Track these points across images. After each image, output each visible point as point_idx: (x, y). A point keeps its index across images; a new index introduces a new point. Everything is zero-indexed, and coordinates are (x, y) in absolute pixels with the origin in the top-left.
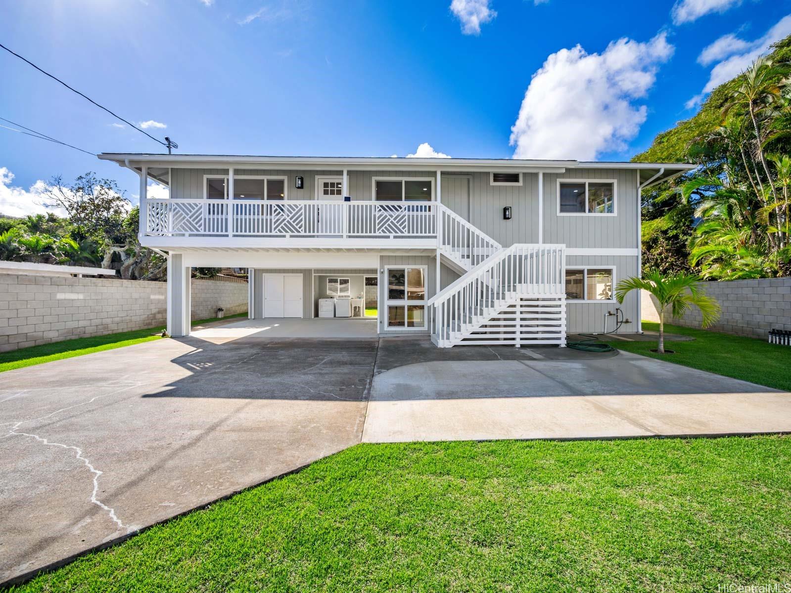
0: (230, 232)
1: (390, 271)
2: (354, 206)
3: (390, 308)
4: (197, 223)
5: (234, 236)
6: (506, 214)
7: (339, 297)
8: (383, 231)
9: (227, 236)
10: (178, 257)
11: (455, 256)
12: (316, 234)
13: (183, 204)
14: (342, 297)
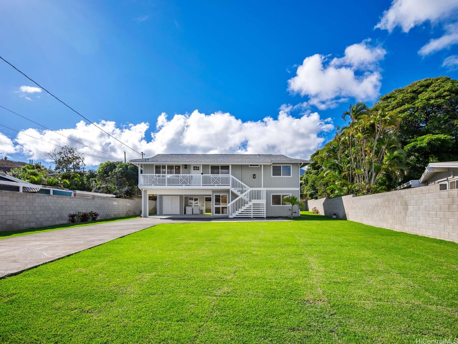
0: (166, 184)
1: (216, 196)
2: (204, 176)
3: (216, 208)
4: (156, 181)
5: (167, 185)
6: (254, 176)
7: (194, 206)
8: (213, 184)
9: (165, 185)
10: (145, 191)
11: (235, 191)
12: (191, 184)
13: (152, 175)
14: (196, 205)
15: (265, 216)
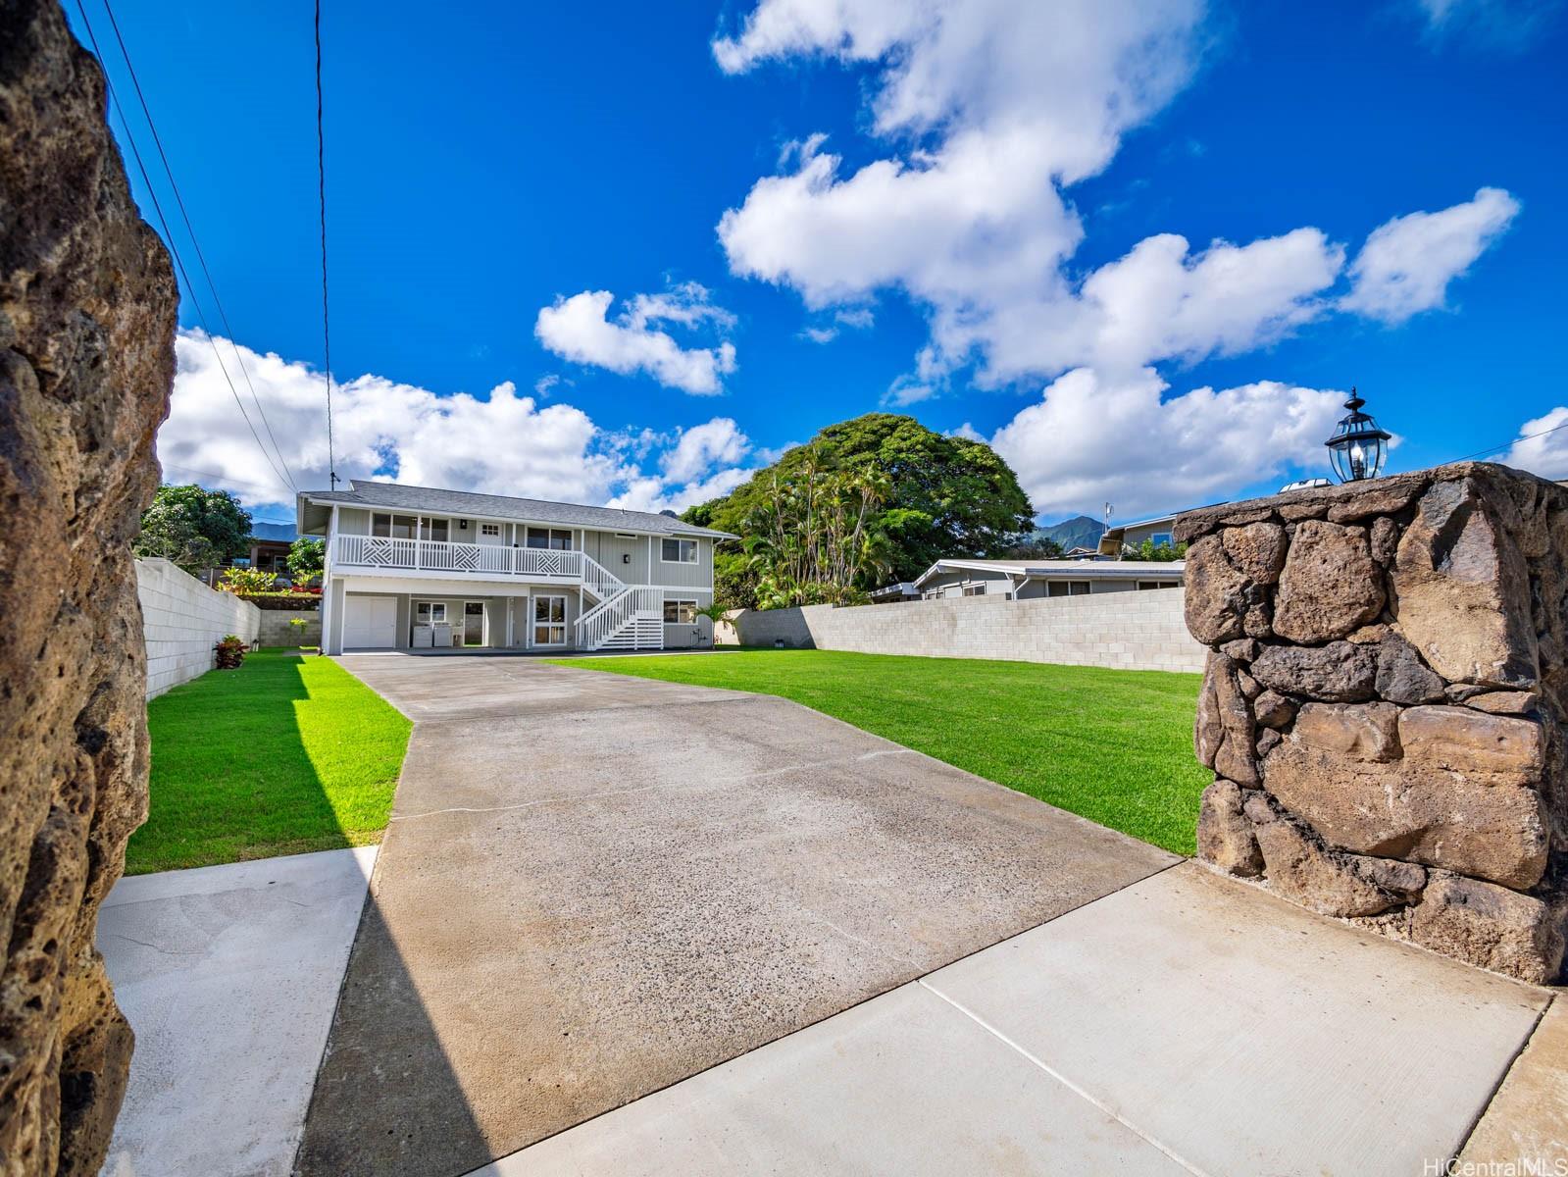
0: (417, 566)
1: (538, 600)
2: (520, 551)
3: (537, 628)
4: (387, 557)
6: (625, 559)
8: (542, 571)
9: (414, 569)
10: (340, 581)
11: (592, 589)
13: (361, 540)
14: (439, 624)
15: (662, 646)
